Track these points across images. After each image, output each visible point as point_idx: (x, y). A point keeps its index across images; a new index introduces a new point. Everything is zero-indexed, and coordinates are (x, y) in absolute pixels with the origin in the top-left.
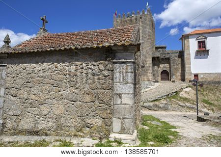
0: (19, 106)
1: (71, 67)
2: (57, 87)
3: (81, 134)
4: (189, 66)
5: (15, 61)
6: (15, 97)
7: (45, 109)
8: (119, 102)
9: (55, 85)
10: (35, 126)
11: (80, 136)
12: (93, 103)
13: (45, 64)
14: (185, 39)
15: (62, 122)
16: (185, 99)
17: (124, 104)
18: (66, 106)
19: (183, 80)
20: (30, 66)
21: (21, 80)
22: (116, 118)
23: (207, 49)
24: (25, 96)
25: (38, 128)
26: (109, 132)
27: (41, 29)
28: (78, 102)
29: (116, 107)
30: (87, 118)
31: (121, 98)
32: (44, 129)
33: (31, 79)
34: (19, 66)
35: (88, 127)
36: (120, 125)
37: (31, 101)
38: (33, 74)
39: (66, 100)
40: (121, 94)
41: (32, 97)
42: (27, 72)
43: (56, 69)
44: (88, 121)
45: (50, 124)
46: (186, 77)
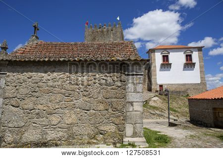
0: (23, 117)
1: (84, 78)
2: (69, 96)
3: (95, 141)
4: (155, 77)
5: (18, 69)
6: (18, 107)
7: (55, 119)
8: (131, 110)
9: (67, 95)
10: (43, 137)
11: (94, 143)
12: (107, 111)
13: (55, 74)
14: (152, 53)
15: (74, 131)
16: (154, 108)
17: (135, 111)
18: (79, 115)
19: (150, 90)
20: (36, 75)
21: (26, 89)
22: (129, 123)
23: (170, 62)
24: (31, 106)
25: (46, 139)
26: (122, 137)
27: (33, 36)
28: (92, 111)
29: (128, 114)
30: (101, 125)
31: (132, 105)
32: (54, 140)
33: (37, 88)
34: (23, 74)
35: (102, 134)
36: (132, 129)
37: (37, 111)
38: (40, 84)
39: (78, 109)
40: (132, 102)
41: (40, 107)
42: (33, 81)
43: (68, 79)
44: (102, 128)
45: (61, 134)
46: (153, 87)
